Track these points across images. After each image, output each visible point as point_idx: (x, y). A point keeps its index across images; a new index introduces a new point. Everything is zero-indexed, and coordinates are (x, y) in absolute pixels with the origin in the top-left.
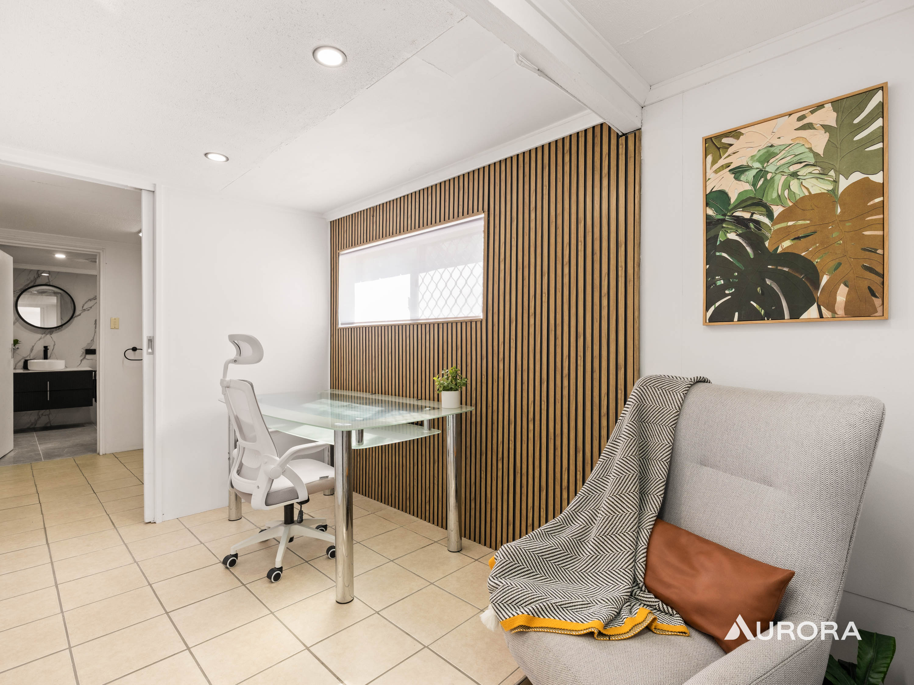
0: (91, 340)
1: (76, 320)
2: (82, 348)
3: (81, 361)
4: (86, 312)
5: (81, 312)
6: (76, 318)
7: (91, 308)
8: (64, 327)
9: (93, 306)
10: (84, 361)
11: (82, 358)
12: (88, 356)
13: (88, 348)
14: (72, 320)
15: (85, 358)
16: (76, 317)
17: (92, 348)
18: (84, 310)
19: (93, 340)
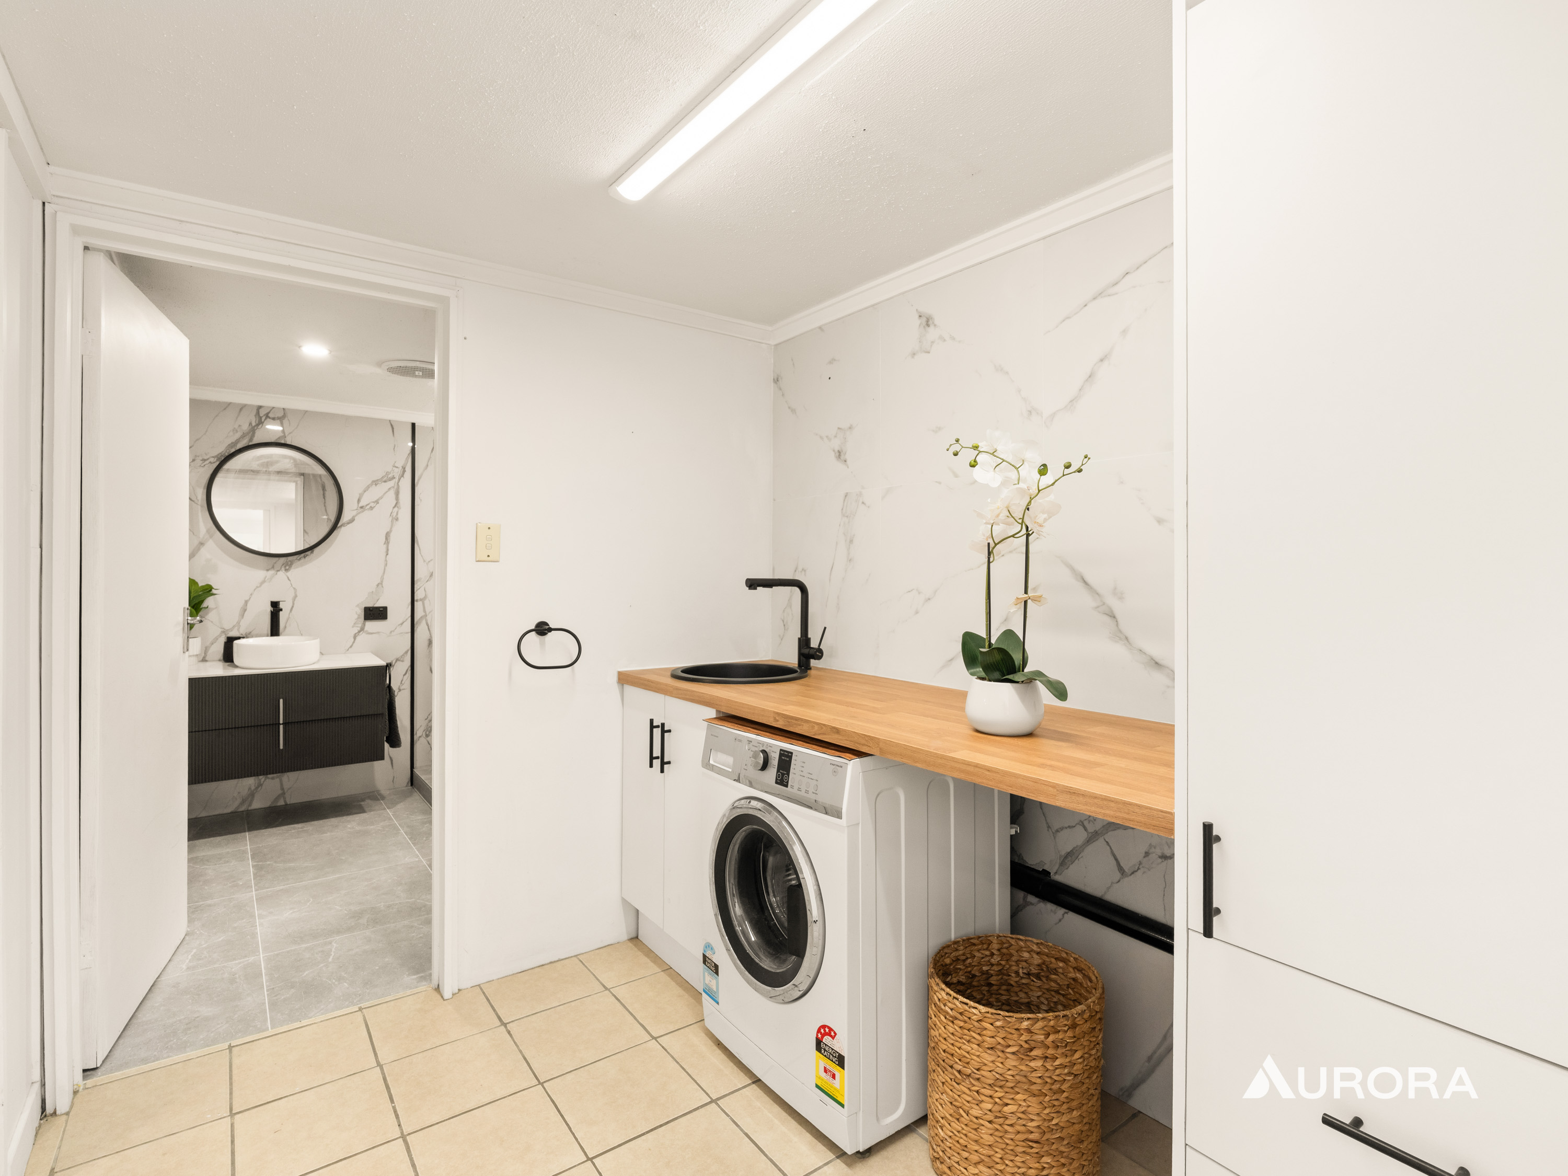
0: (378, 585)
1: (342, 533)
2: (358, 606)
3: (355, 637)
4: (367, 513)
5: (354, 513)
6: (343, 528)
7: (377, 502)
8: (316, 550)
9: (381, 498)
10: (362, 637)
11: (356, 630)
12: (372, 625)
13: (370, 605)
14: (335, 532)
15: (362, 629)
16: (343, 525)
17: (377, 605)
18: (362, 507)
19: (380, 585)
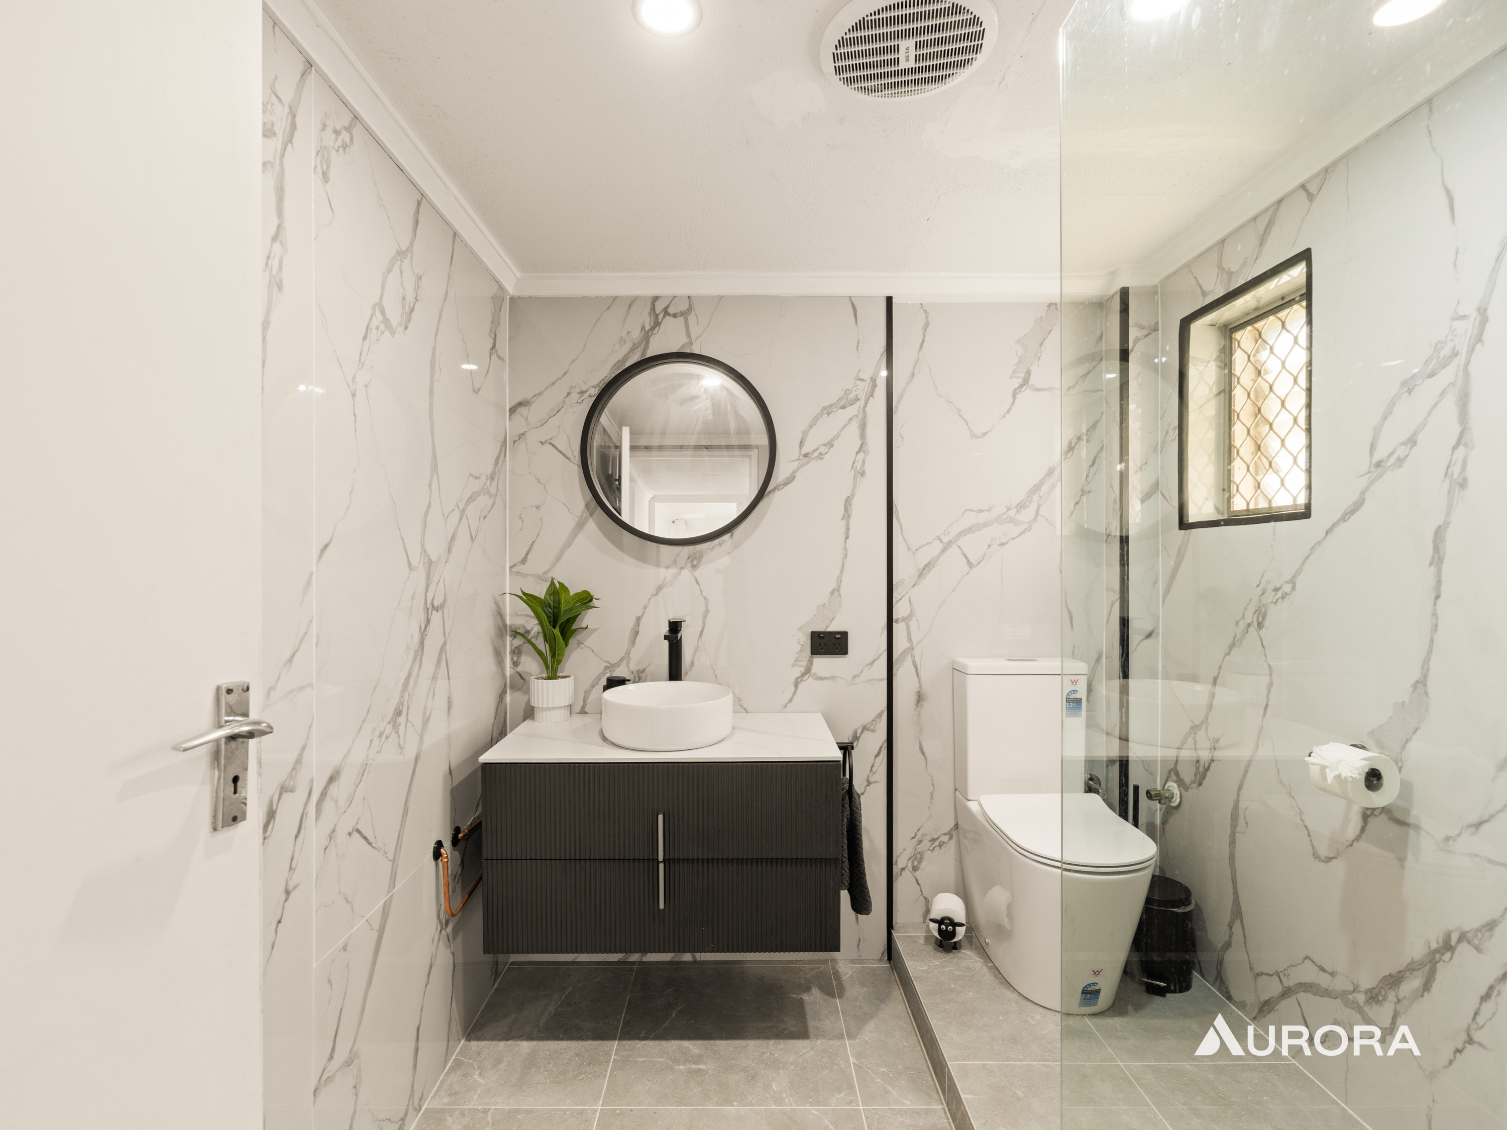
0: (832, 593)
2: (801, 629)
3: (796, 684)
4: (814, 465)
5: (794, 465)
6: (777, 493)
7: (830, 444)
8: (738, 530)
9: (837, 437)
10: (808, 684)
11: (798, 671)
12: (824, 664)
13: (820, 628)
14: (763, 500)
15: (808, 670)
16: (777, 488)
17: (833, 628)
18: (806, 455)
19: (836, 591)
